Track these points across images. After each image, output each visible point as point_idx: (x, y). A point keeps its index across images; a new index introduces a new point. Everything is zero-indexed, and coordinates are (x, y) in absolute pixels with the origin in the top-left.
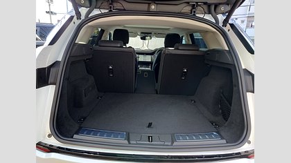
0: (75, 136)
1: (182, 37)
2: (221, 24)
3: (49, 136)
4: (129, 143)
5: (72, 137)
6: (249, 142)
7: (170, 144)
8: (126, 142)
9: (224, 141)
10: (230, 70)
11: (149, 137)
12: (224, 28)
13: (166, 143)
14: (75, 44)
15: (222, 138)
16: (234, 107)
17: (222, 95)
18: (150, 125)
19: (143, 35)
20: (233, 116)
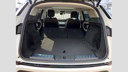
0: (30, 57)
1: (79, 13)
2: (96, 6)
3: (19, 57)
4: (55, 60)
5: (29, 58)
6: (108, 58)
7: (73, 60)
8: (54, 59)
9: (97, 58)
10: (100, 27)
11: (64, 57)
12: (97, 7)
13: (71, 60)
14: (29, 15)
15: (97, 57)
16: (101, 43)
17: (96, 38)
18: (64, 52)
19: (61, 12)
20: (101, 47)
